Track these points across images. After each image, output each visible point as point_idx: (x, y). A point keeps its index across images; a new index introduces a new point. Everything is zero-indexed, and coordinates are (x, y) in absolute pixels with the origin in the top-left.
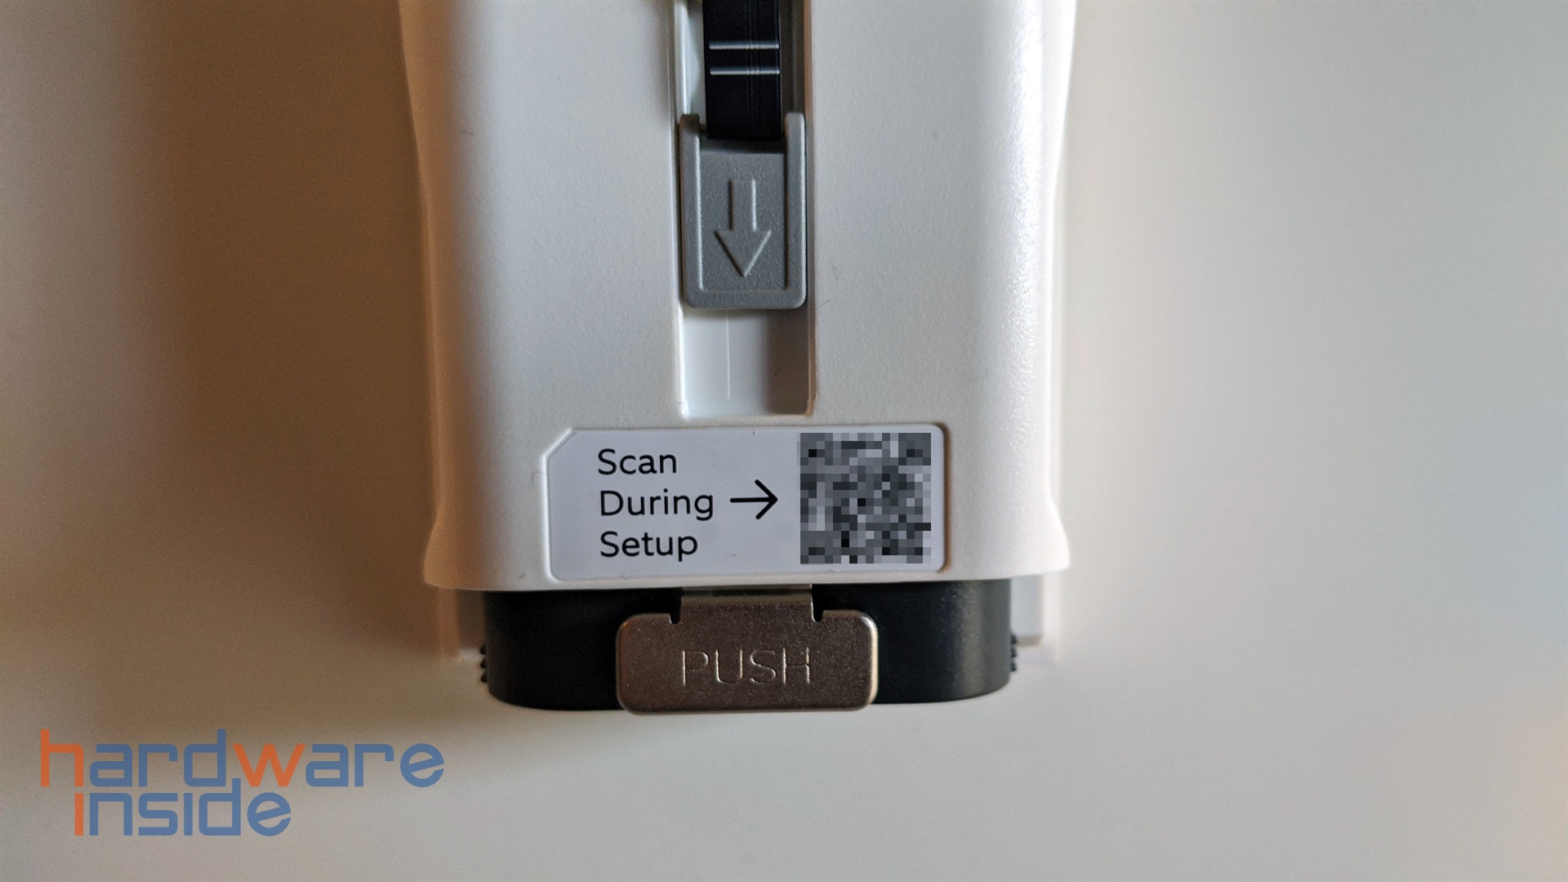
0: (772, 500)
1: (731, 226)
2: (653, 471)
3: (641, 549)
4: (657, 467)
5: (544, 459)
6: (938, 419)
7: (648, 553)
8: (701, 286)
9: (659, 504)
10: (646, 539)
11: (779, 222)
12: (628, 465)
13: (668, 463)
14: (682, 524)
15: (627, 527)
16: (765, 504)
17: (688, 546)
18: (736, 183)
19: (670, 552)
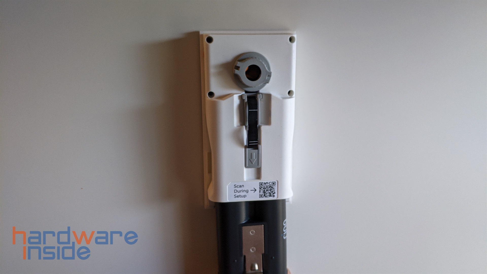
0: (256, 190)
1: (251, 158)
2: (241, 187)
3: (239, 197)
4: (241, 186)
5: (227, 186)
6: (277, 180)
7: (240, 197)
8: (247, 166)
9: (242, 191)
10: (240, 195)
11: (257, 158)
12: (238, 187)
13: (243, 186)
14: (244, 193)
15: (238, 194)
16: (254, 191)
17: (245, 196)
18: (252, 154)
19: (243, 197)
